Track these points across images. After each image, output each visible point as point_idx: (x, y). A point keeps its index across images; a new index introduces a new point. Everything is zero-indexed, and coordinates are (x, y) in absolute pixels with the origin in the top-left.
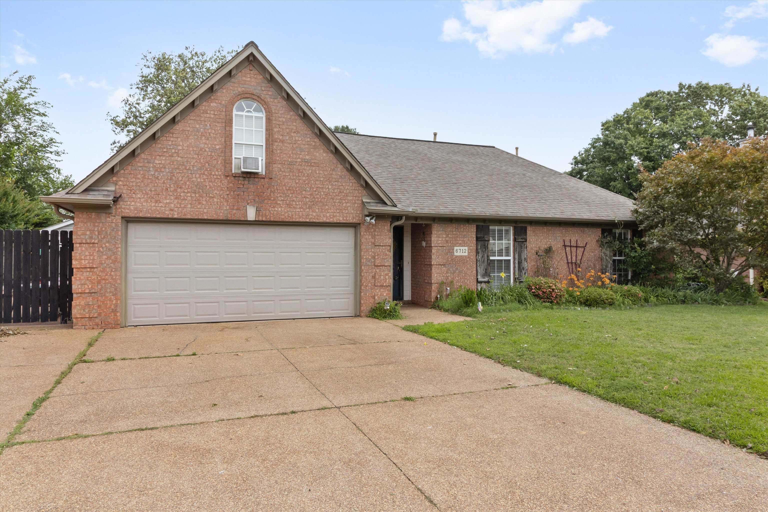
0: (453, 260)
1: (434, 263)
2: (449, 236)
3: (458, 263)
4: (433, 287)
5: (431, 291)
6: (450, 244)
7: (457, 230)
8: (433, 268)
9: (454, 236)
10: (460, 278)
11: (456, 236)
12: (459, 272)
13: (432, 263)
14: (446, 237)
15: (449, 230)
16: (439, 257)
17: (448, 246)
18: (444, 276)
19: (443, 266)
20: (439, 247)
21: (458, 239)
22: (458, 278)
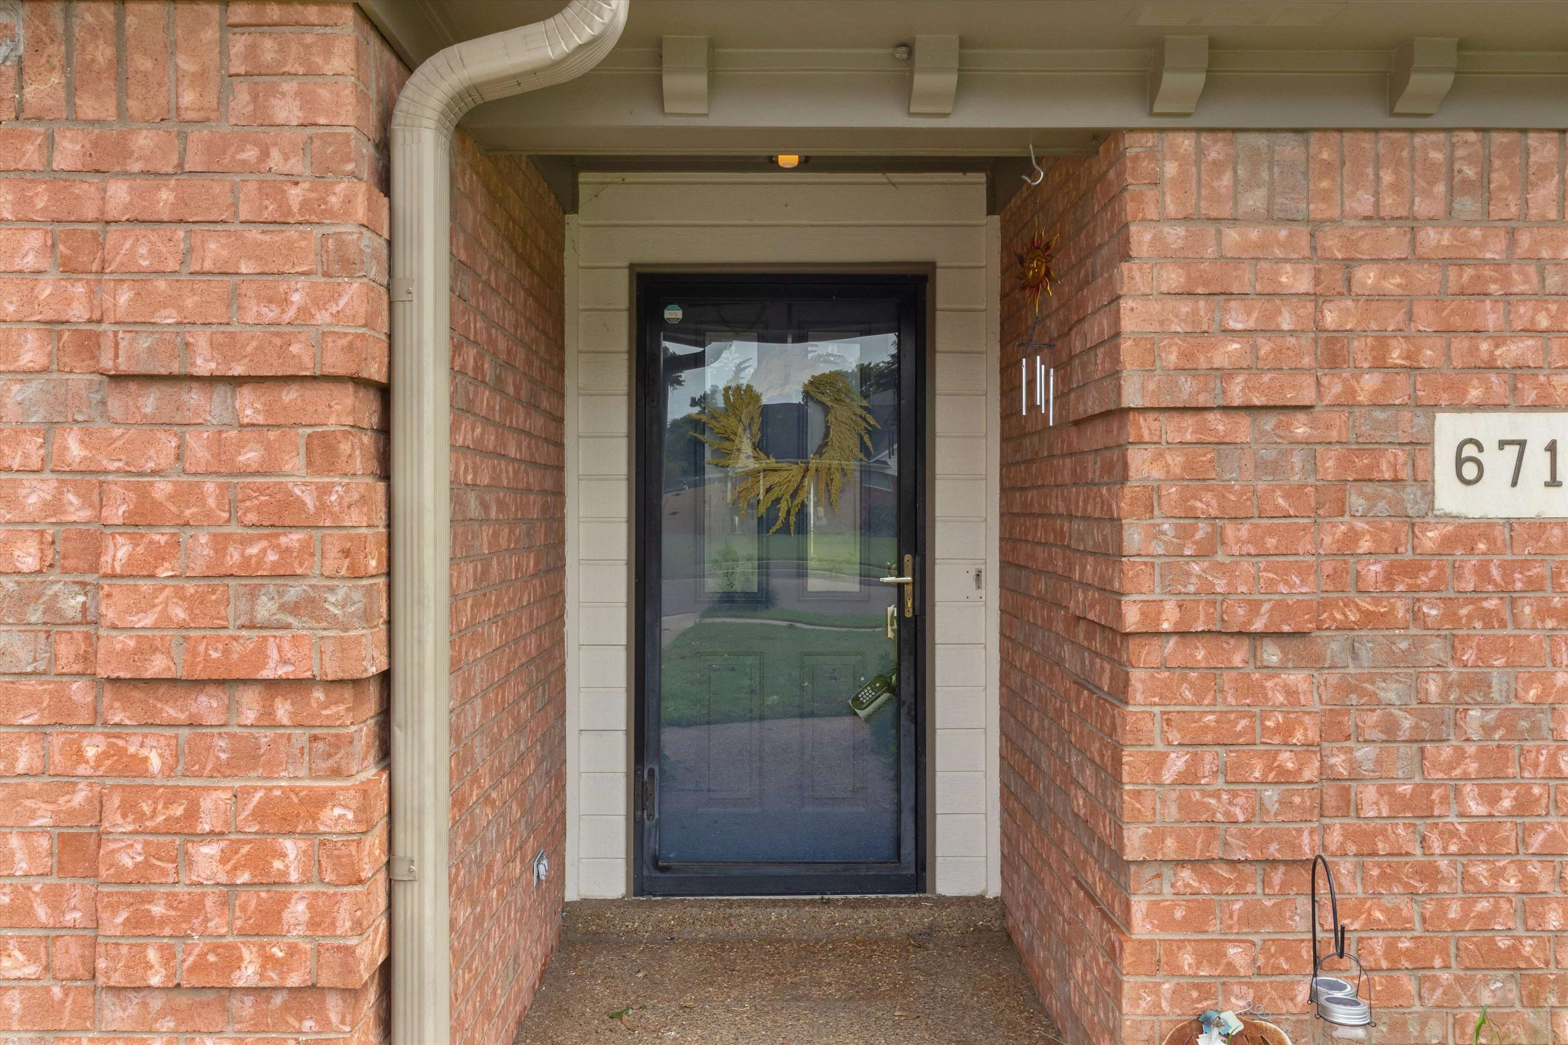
0: (1411, 569)
1: (1152, 609)
2: (1367, 277)
3: (1488, 618)
4: (1139, 905)
5: (1113, 953)
6: (1370, 382)
7: (1467, 205)
8: (1137, 676)
9: (1424, 276)
10: (1524, 805)
11: (1459, 278)
12: (1508, 721)
13: (1132, 618)
14: (1318, 298)
15: (1363, 203)
16: (1217, 538)
17: (1347, 403)
18: (1285, 778)
19: (1272, 654)
20: (1218, 423)
21: (1492, 319)
22: (1493, 799)
